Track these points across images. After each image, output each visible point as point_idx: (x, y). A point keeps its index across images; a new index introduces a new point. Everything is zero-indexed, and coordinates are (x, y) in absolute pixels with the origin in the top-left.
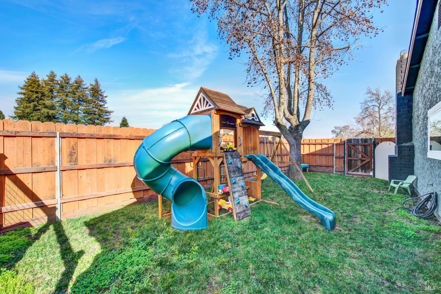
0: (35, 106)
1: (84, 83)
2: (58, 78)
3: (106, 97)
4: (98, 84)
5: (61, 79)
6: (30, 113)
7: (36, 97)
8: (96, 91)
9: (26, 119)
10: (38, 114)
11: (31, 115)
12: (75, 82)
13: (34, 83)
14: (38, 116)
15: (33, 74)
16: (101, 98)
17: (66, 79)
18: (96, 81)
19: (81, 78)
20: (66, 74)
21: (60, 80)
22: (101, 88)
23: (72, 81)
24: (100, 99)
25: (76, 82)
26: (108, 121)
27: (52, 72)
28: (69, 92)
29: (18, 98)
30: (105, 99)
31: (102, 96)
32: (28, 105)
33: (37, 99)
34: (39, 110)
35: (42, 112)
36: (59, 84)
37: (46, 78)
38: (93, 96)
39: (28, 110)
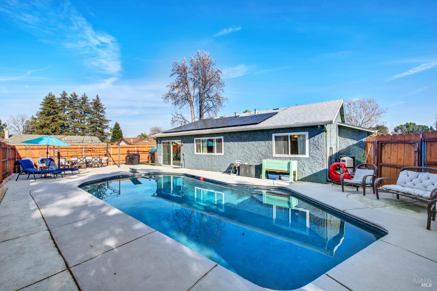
0: (53, 118)
1: (88, 99)
2: (68, 96)
4: (98, 99)
5: (71, 97)
6: (50, 124)
7: (54, 112)
8: (97, 105)
9: (46, 128)
10: (55, 124)
11: (50, 125)
12: (81, 98)
13: (52, 101)
14: (56, 126)
15: (50, 94)
17: (75, 96)
18: (97, 97)
19: (86, 95)
20: (74, 93)
22: (101, 102)
23: (79, 98)
24: (101, 111)
25: (83, 99)
26: (107, 128)
27: (64, 92)
28: (77, 106)
29: (38, 112)
30: (105, 110)
31: (102, 108)
32: (48, 117)
33: (54, 113)
34: (56, 121)
35: (59, 122)
36: (69, 101)
37: (60, 97)
38: (95, 108)
39: (48, 122)
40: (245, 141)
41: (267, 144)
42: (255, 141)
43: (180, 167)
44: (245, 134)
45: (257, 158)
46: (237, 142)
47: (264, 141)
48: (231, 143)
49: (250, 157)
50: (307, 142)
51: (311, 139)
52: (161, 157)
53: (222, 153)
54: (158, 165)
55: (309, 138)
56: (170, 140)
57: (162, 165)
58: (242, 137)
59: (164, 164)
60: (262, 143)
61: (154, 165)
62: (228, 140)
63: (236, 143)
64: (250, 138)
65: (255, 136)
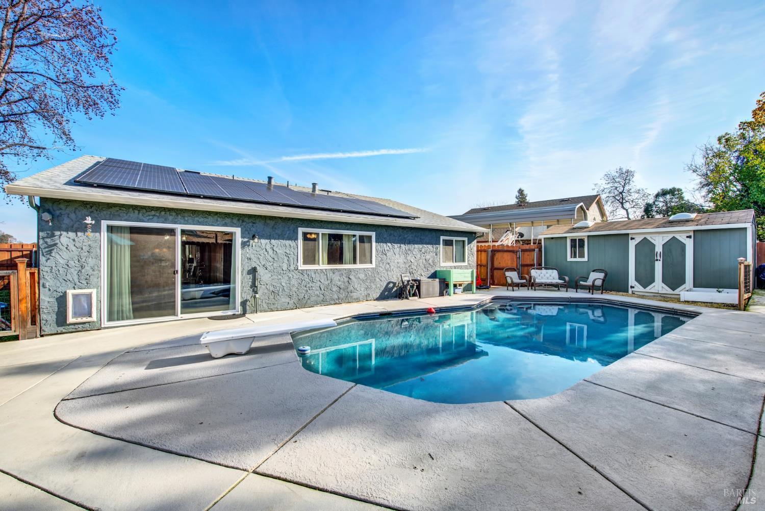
40: (409, 243)
41: (435, 250)
42: (422, 244)
43: (230, 313)
44: (410, 232)
45: (424, 269)
46: (398, 245)
47: (432, 244)
48: (389, 244)
49: (415, 268)
50: (466, 248)
51: (469, 246)
52: (94, 292)
53: (371, 263)
54: (60, 329)
55: (468, 244)
56: (175, 223)
57: (106, 323)
58: (406, 236)
59: (110, 319)
60: (430, 247)
61: (16, 338)
62: (384, 240)
63: (396, 246)
64: (416, 239)
65: (422, 238)
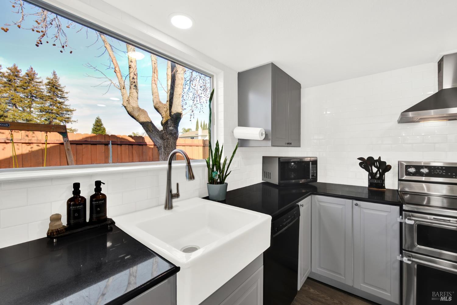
1: (38, 76)
2: (4, 70)
3: (67, 93)
4: (56, 78)
5: (9, 71)
8: (54, 86)
12: (26, 75)
16: (60, 94)
17: (15, 71)
18: (54, 74)
19: (34, 70)
20: (15, 65)
21: (7, 72)
22: (60, 82)
23: (23, 73)
25: (28, 76)
28: (18, 87)
30: (66, 96)
31: (62, 91)
36: (5, 77)
38: (50, 91)
